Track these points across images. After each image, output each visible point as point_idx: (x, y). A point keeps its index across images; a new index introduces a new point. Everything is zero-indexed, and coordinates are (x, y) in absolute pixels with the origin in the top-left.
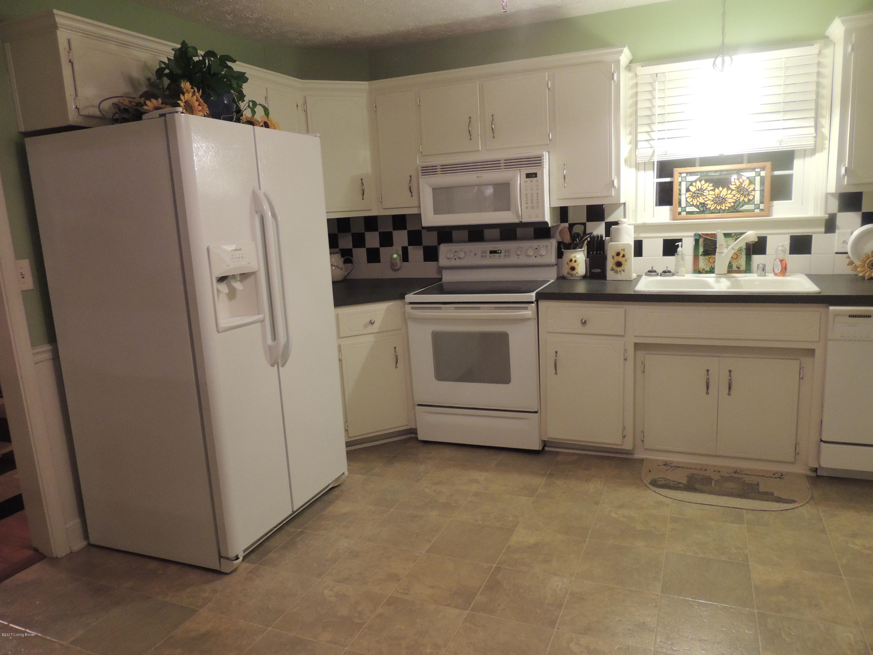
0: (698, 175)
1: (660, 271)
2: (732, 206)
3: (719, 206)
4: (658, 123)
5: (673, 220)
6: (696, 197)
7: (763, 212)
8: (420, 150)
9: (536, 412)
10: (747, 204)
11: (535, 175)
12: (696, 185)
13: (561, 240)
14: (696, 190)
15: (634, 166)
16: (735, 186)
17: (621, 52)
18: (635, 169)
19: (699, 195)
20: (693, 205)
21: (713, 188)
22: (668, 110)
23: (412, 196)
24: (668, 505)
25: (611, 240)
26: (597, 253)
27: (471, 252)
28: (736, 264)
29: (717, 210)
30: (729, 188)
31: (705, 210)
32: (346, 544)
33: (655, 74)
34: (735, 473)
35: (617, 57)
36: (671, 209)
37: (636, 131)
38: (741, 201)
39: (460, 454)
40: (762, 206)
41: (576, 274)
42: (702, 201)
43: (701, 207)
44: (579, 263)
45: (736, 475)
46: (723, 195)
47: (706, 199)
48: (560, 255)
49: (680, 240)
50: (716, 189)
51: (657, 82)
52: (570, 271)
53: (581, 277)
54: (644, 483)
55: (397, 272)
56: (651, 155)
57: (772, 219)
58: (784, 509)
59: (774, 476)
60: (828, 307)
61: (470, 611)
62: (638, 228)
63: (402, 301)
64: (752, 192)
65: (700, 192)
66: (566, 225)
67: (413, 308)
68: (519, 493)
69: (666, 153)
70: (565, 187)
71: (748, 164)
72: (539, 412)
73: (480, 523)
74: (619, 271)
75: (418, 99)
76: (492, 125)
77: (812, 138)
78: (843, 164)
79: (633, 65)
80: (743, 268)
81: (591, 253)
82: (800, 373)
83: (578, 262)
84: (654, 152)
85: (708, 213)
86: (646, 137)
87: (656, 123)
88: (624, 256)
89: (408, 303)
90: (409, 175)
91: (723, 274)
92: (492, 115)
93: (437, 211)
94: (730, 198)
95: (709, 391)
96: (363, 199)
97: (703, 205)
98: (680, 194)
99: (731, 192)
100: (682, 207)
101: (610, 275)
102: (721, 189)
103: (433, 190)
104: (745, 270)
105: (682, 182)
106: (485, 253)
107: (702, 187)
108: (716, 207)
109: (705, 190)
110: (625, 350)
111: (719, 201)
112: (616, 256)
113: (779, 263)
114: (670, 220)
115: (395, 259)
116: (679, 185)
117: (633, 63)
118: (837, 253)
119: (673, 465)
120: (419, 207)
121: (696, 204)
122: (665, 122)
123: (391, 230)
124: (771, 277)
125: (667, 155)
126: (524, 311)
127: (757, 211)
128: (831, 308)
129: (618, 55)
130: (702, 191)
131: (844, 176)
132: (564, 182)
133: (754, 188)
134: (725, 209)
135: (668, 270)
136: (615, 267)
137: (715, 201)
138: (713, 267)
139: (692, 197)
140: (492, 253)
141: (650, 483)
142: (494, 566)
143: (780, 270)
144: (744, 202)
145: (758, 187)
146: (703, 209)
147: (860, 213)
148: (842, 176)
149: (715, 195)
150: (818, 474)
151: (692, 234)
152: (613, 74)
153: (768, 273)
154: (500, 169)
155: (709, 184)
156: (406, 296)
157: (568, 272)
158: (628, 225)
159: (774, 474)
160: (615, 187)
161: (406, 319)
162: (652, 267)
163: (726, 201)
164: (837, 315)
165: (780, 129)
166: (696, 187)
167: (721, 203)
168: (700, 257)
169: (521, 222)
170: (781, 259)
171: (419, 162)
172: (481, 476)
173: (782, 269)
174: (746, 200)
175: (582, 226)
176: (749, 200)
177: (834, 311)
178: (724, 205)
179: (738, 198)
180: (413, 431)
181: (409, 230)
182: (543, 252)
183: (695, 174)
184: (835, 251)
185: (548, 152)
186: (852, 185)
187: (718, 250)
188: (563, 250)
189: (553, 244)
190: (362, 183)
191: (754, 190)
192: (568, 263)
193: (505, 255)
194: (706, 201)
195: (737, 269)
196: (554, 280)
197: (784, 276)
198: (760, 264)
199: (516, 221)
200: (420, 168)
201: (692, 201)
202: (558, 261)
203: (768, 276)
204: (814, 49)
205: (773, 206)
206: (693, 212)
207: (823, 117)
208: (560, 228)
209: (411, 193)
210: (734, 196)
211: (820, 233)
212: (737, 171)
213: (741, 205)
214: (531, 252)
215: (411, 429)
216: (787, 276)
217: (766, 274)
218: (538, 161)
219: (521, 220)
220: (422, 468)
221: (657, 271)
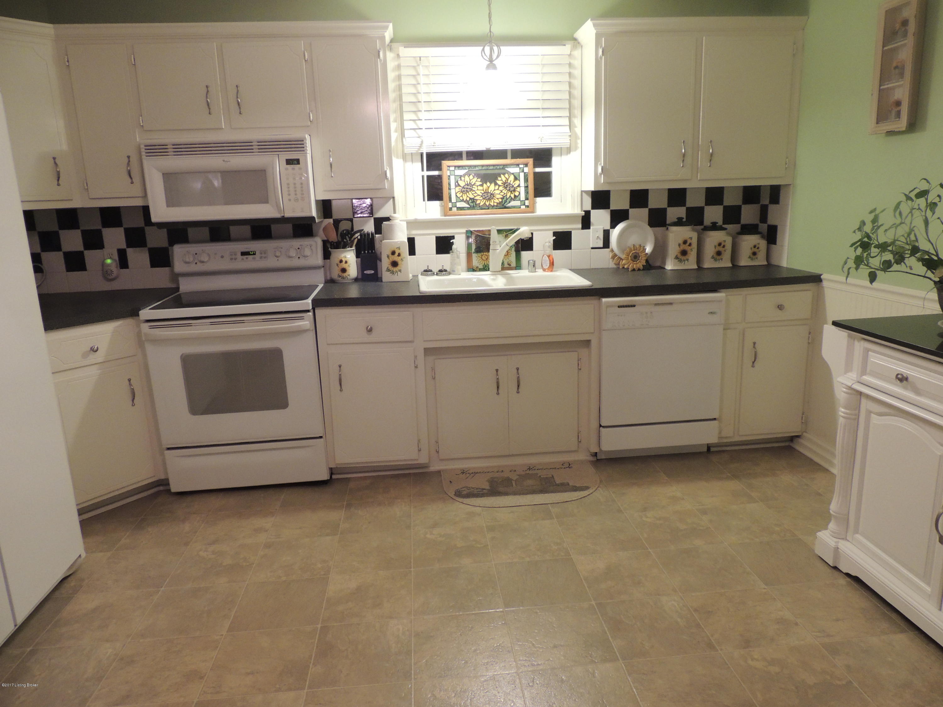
0: (466, 169)
1: (435, 270)
2: (500, 202)
3: (488, 202)
4: (425, 111)
5: (445, 216)
6: (465, 192)
7: (528, 209)
8: (140, 124)
9: (321, 437)
10: (514, 200)
11: (297, 162)
12: (464, 180)
13: (326, 239)
14: (465, 184)
15: (402, 157)
16: (502, 182)
17: (387, 28)
18: (402, 160)
19: (468, 190)
20: (463, 200)
21: (481, 183)
22: (433, 97)
23: (132, 183)
24: (480, 515)
25: (383, 238)
26: (368, 252)
27: (216, 254)
28: (508, 260)
29: (487, 206)
30: (496, 184)
31: (475, 205)
32: (110, 651)
33: (419, 58)
34: (530, 470)
35: (382, 33)
36: (442, 204)
37: (401, 118)
38: (508, 197)
39: (232, 500)
40: (527, 203)
41: (348, 277)
42: (472, 197)
43: (471, 203)
44: (351, 264)
45: (531, 472)
46: (491, 191)
47: (476, 195)
48: (327, 255)
49: (453, 237)
50: (484, 184)
51: (421, 66)
52: (341, 274)
53: (352, 279)
54: (449, 496)
55: (112, 282)
56: (419, 145)
57: (535, 215)
58: (583, 496)
59: (563, 467)
60: (600, 299)
61: (308, 689)
62: (412, 224)
63: (133, 319)
64: (518, 188)
65: (468, 188)
66: (331, 221)
67: (152, 327)
68: (319, 534)
69: (434, 144)
70: (332, 177)
71: (513, 160)
72: (324, 437)
73: (284, 578)
74: (395, 271)
75: (133, 56)
76: (237, 97)
77: (568, 137)
78: (599, 163)
79: (394, 45)
80: (514, 264)
81: (363, 252)
82: (578, 364)
83: (349, 262)
84: (422, 142)
85: (477, 209)
86: (412, 125)
87: (423, 111)
88: (399, 255)
89: (143, 321)
90: (127, 155)
91: (497, 272)
92: (237, 86)
93: (171, 202)
94: (498, 194)
95: (500, 391)
96: (58, 185)
97: (473, 200)
98: (450, 189)
99: (498, 188)
100: (452, 203)
101: (386, 276)
102: (488, 184)
103: (163, 176)
104: (515, 266)
105: (451, 176)
106: (235, 254)
107: (471, 182)
108: (485, 203)
109: (474, 185)
110: (416, 357)
111: (488, 196)
112: (391, 255)
113: (547, 258)
114: (441, 216)
115: (109, 265)
116: (448, 179)
117: (393, 43)
118: (592, 248)
119: (471, 472)
120: (145, 196)
121: (466, 200)
122: (431, 111)
123: (100, 227)
124: (540, 272)
125: (435, 147)
126: (299, 322)
127: (523, 207)
128: (604, 300)
129: (383, 31)
130: (471, 186)
131: (601, 174)
132: (330, 171)
133: (519, 184)
134: (494, 205)
135: (444, 268)
136: (391, 268)
137: (484, 197)
138: (486, 264)
139: (462, 192)
140: (245, 255)
141: (455, 495)
142: (319, 626)
143: (548, 265)
144: (510, 198)
145: (522, 183)
146: (473, 204)
147: (609, 211)
148: (599, 175)
149: (483, 190)
150: (598, 458)
151: (464, 230)
152: (379, 52)
153: (538, 269)
154: (253, 152)
155: (478, 179)
156: (141, 312)
157: (338, 275)
158: (400, 221)
159: (562, 465)
160: (387, 179)
161: (141, 341)
162: (428, 266)
163: (494, 196)
164: (610, 306)
165: (540, 126)
166: (464, 181)
167: (489, 199)
168: (473, 254)
169: (283, 216)
170: (548, 255)
171: (140, 139)
172: (267, 522)
173: (550, 266)
174: (513, 196)
175: (350, 222)
176: (515, 196)
177: (606, 302)
178: (492, 200)
179: (505, 194)
180: (164, 483)
181: (126, 227)
182: (307, 252)
183: (464, 167)
184: (591, 247)
185: (310, 135)
186: (607, 183)
187: (491, 247)
188: (330, 249)
189: (316, 243)
190: (55, 163)
191: (519, 186)
192: (337, 265)
193: (261, 258)
194: (475, 197)
195: (508, 266)
196: (323, 285)
197: (552, 271)
198: (530, 260)
199: (277, 215)
200: (142, 146)
201: (462, 196)
202: (324, 263)
203: (538, 272)
204: (566, 49)
205: (537, 203)
206: (463, 207)
207: (575, 117)
208: (323, 225)
209: (131, 178)
210: (502, 191)
211: (578, 229)
212: (502, 166)
213: (508, 201)
214: (293, 253)
215: (162, 480)
216: (556, 271)
217: (536, 270)
218: (299, 145)
219: (283, 215)
220: (187, 527)
221: (433, 270)
